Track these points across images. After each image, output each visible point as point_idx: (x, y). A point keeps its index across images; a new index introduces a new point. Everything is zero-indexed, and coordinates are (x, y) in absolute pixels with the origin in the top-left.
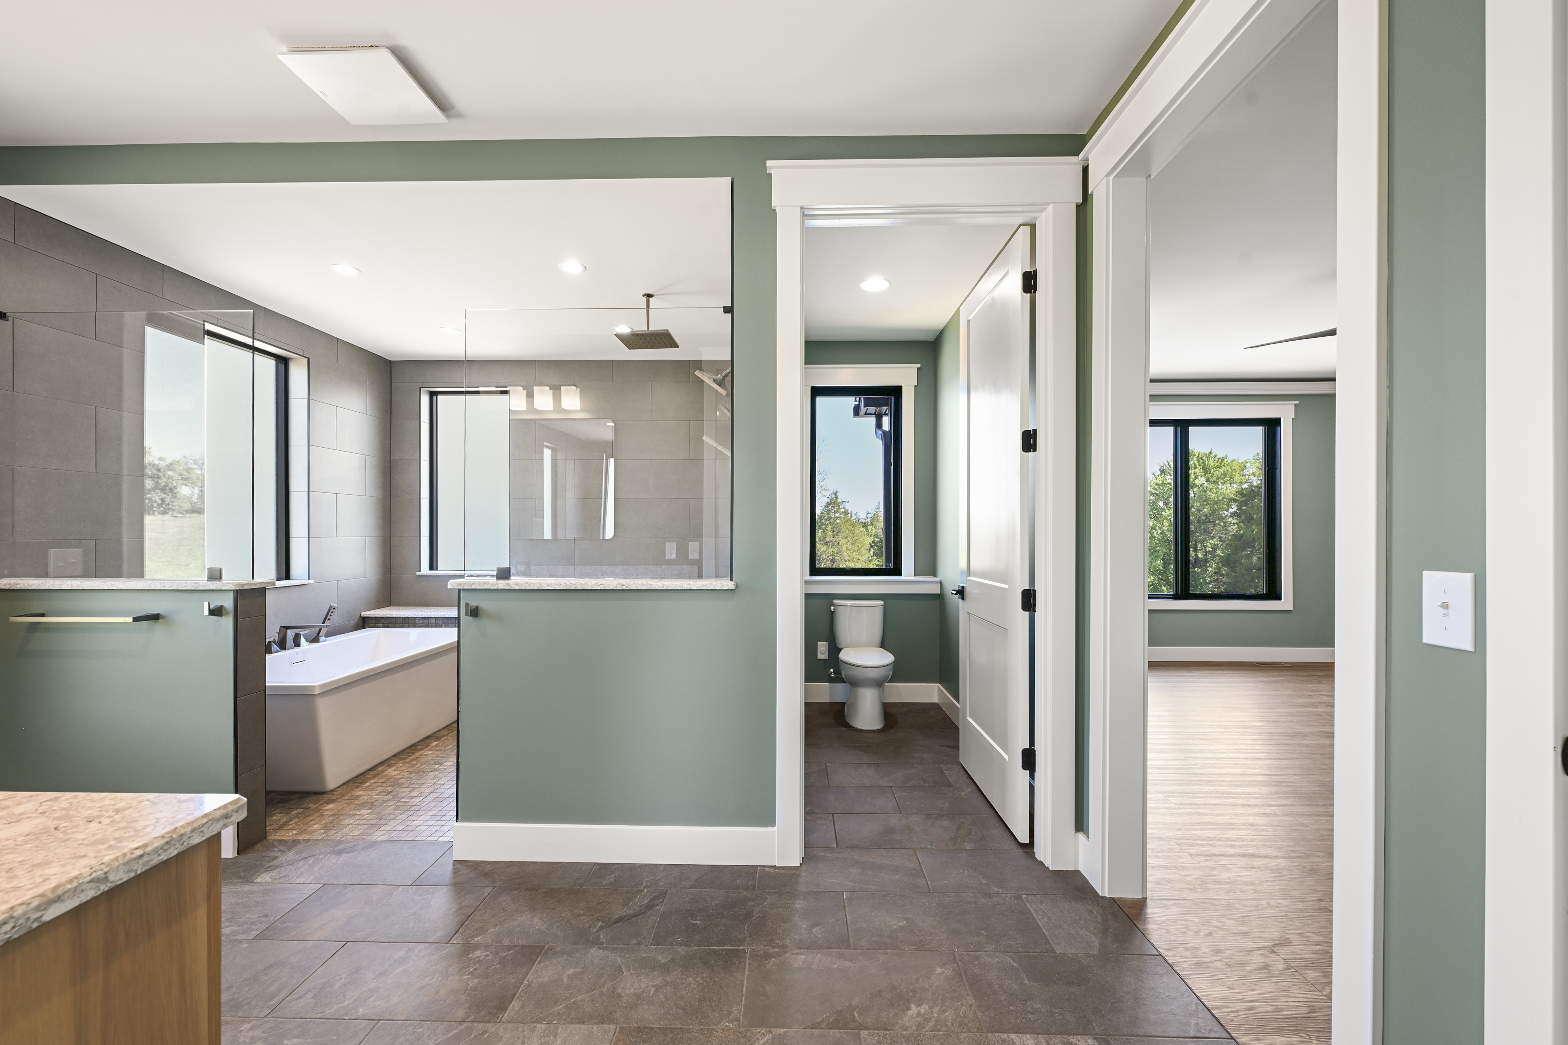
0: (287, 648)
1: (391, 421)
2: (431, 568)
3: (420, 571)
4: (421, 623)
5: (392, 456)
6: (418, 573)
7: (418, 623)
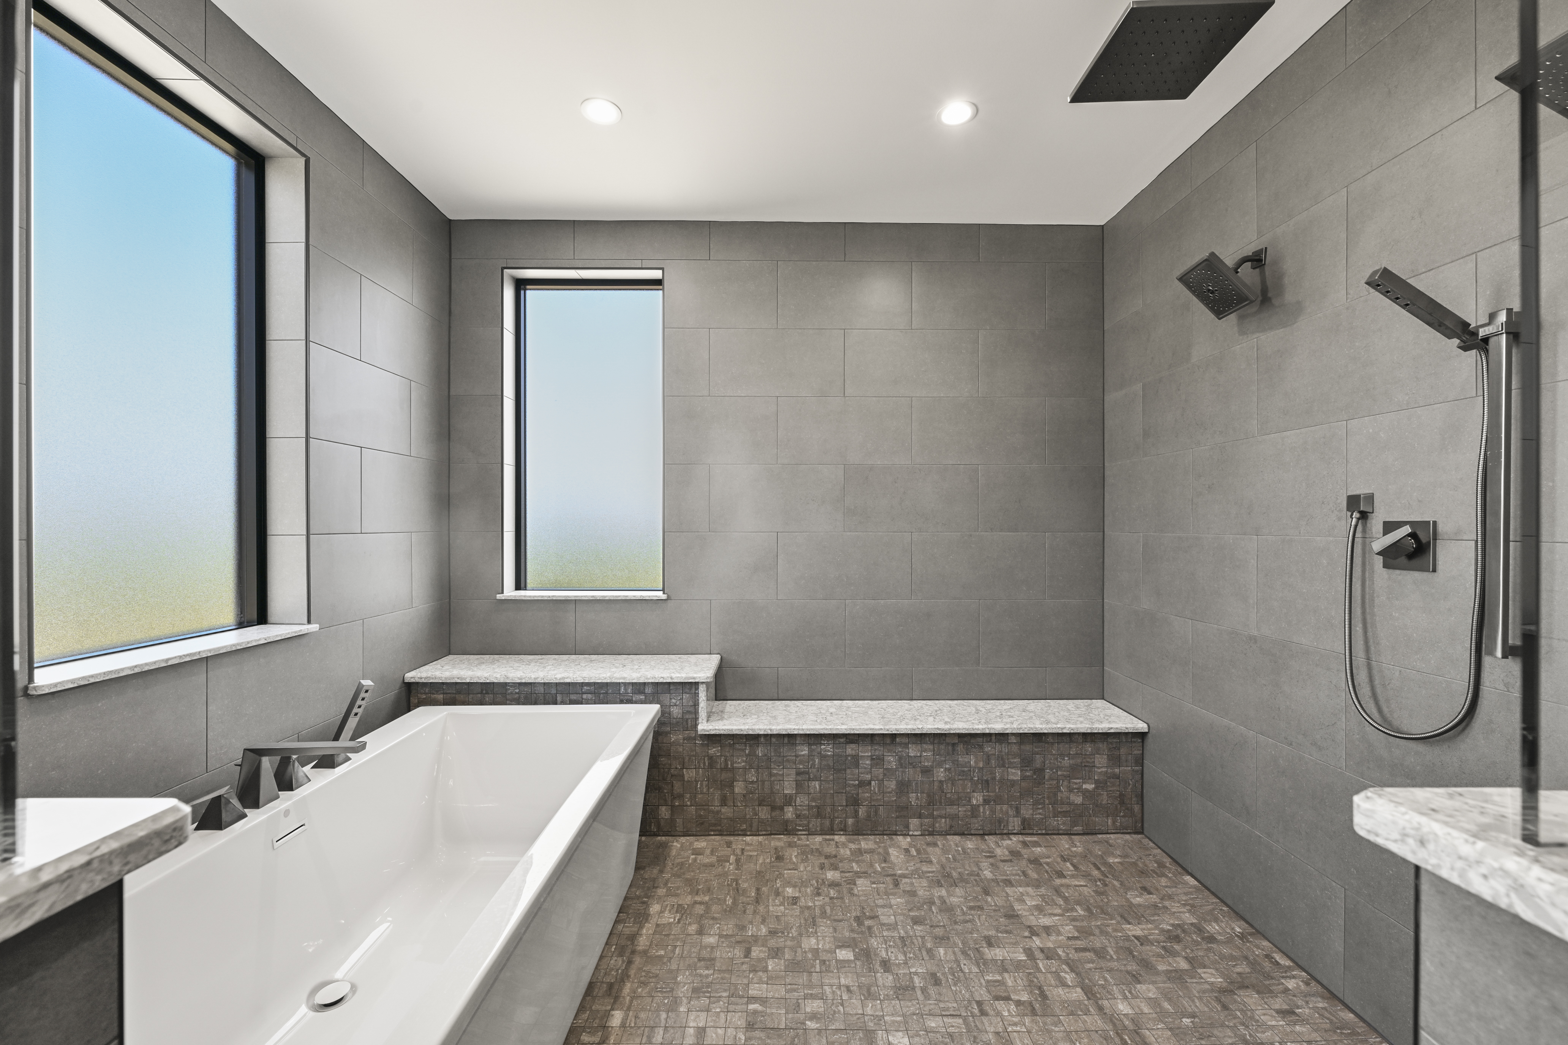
0: (261, 803)
1: (450, 327)
2: (518, 587)
3: (502, 593)
4: (516, 693)
5: (452, 390)
6: (499, 596)
7: (512, 693)
